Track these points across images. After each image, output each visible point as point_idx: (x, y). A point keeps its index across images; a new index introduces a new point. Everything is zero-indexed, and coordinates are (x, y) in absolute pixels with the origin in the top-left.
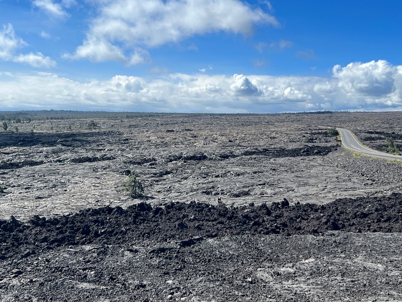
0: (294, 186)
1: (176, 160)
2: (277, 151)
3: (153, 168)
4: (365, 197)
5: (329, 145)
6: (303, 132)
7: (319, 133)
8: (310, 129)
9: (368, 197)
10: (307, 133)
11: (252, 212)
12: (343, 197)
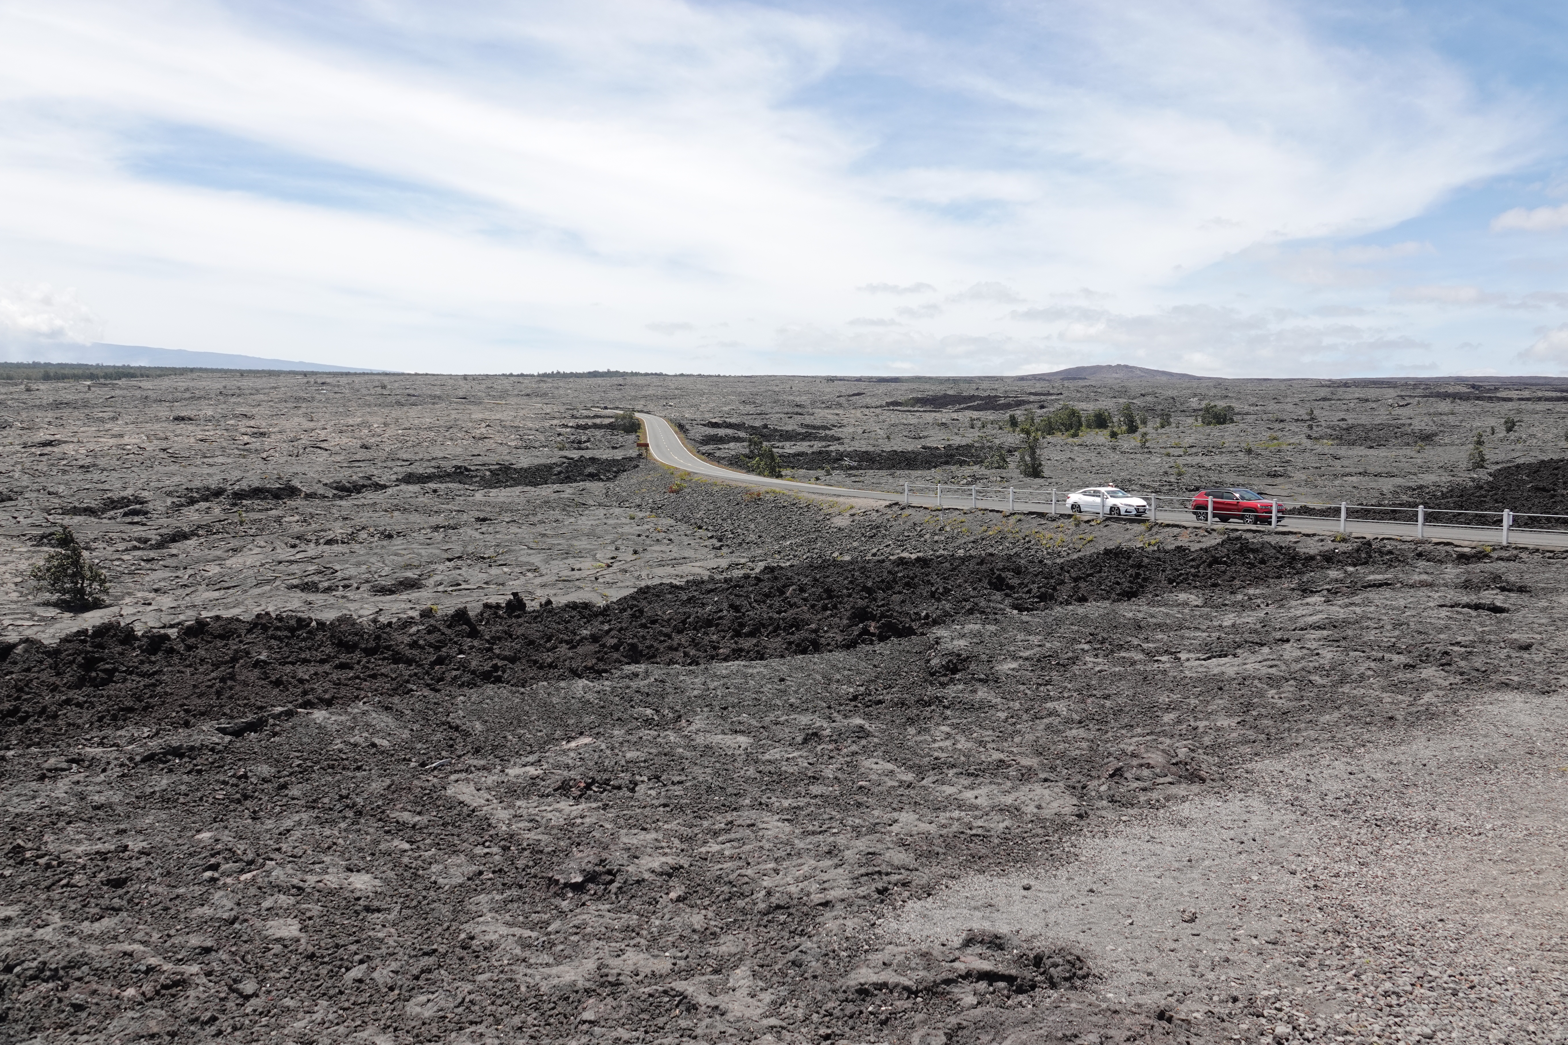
0: (536, 560)
1: (206, 500)
2: (489, 470)
3: (137, 523)
4: (706, 578)
5: (619, 455)
6: (555, 422)
7: (596, 426)
8: (573, 416)
9: (712, 579)
10: (567, 426)
11: (429, 632)
12: (656, 581)
